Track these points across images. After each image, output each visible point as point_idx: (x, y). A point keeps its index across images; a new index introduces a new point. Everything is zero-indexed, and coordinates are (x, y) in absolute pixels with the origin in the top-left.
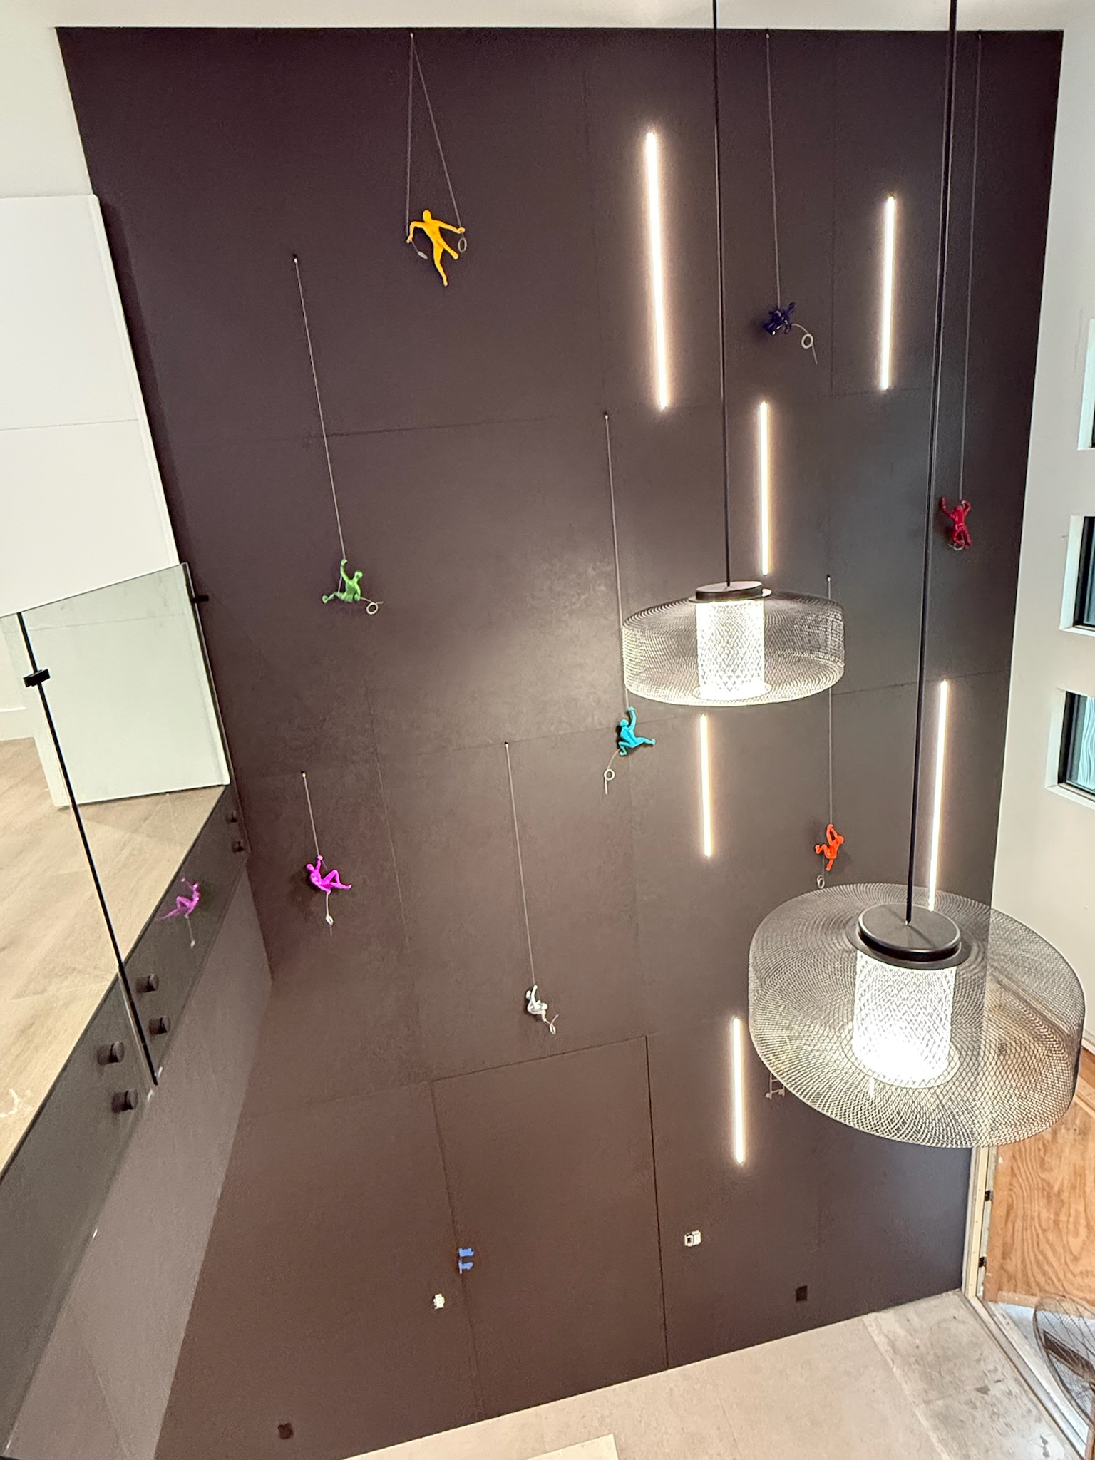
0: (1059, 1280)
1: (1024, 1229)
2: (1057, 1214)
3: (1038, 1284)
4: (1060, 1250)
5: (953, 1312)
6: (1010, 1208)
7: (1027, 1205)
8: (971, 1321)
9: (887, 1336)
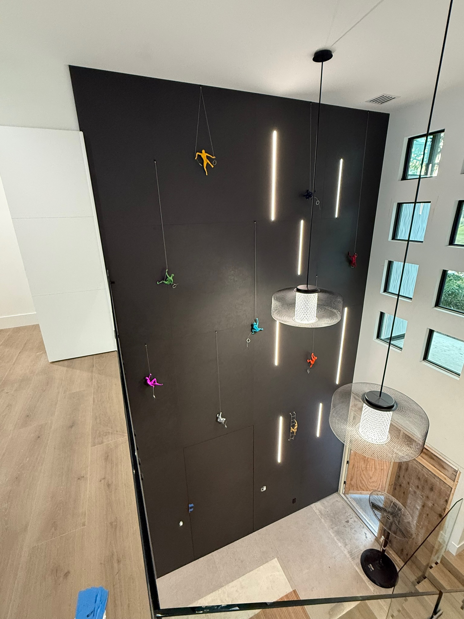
0: (366, 485)
1: (357, 471)
2: (366, 466)
3: (360, 487)
4: (367, 476)
5: (337, 499)
6: (354, 465)
7: (359, 464)
8: (342, 501)
9: (318, 510)
